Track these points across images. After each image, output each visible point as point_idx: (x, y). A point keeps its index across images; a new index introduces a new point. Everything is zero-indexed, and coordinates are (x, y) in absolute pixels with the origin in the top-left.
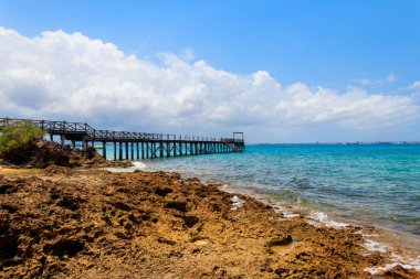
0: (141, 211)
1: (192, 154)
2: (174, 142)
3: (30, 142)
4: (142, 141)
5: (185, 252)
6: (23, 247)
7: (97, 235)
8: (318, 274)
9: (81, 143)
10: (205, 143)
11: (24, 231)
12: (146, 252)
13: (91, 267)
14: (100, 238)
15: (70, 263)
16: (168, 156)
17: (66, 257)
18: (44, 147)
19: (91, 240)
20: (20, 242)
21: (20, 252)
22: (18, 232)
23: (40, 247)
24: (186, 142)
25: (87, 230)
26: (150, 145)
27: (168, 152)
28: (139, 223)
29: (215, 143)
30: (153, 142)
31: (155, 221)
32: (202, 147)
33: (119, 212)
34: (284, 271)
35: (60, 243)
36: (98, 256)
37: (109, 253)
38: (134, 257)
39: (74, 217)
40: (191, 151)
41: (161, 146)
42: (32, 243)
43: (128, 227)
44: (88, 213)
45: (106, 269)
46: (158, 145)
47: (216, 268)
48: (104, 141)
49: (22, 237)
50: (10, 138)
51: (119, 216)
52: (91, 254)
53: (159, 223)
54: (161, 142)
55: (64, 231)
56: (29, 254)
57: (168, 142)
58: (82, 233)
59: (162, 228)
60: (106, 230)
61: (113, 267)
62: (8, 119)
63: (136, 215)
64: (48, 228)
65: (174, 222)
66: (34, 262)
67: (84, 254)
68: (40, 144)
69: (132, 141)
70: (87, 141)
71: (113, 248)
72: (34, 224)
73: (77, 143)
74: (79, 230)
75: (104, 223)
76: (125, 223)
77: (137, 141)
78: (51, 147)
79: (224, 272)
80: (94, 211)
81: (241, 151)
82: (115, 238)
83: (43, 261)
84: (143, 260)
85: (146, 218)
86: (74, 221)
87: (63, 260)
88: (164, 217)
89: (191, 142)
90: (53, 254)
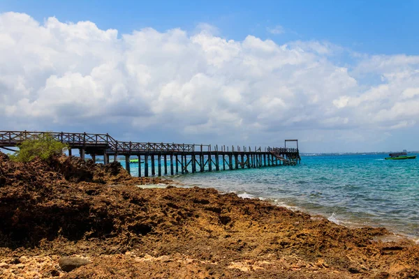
0: (186, 210)
1: (231, 169)
2: (209, 153)
3: (50, 157)
4: (171, 153)
5: (220, 237)
6: (116, 226)
7: (159, 222)
8: (309, 246)
9: (101, 158)
10: (248, 154)
11: (116, 216)
12: (193, 234)
13: (158, 241)
14: (161, 224)
15: (144, 239)
16: (202, 170)
17: (140, 235)
18: (66, 162)
19: (155, 225)
20: (115, 223)
21: (115, 229)
22: (112, 217)
23: (125, 226)
24: (223, 154)
25: (153, 218)
26: (179, 157)
27: (202, 166)
28: (185, 218)
29: (260, 154)
30: (184, 154)
31: (197, 216)
32: (243, 160)
33: (171, 209)
34: (287, 244)
35: (137, 225)
36: (161, 234)
37: (168, 233)
38: (184, 236)
39: (143, 210)
40: (231, 166)
41: (194, 160)
42: (121, 224)
43: (178, 219)
44: (151, 208)
45: (168, 241)
46: (189, 158)
47: (240, 241)
48: (127, 154)
49: (115, 220)
50: (31, 153)
51: (172, 212)
52: (157, 233)
53: (200, 218)
54: (193, 154)
55: (139, 218)
56: (120, 231)
57: (201, 154)
58: (149, 220)
59: (202, 222)
60: (165, 218)
61: (172, 241)
62: (25, 132)
63: (183, 212)
64: (130, 215)
65: (212, 219)
66: (124, 235)
67: (152, 234)
68: (62, 160)
69: (159, 154)
70: (108, 155)
71: (171, 230)
72: (121, 212)
73: (97, 157)
74: (147, 218)
75: (162, 214)
76: (175, 217)
77: (165, 154)
78: (74, 163)
79: (245, 244)
80: (155, 207)
81: (294, 164)
82: (171, 224)
83: (128, 235)
84: (191, 239)
85: (190, 215)
86: (144, 213)
87: (139, 236)
88: (204, 214)
89: (230, 154)
90: (133, 233)
